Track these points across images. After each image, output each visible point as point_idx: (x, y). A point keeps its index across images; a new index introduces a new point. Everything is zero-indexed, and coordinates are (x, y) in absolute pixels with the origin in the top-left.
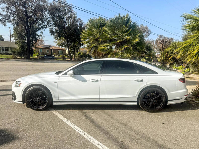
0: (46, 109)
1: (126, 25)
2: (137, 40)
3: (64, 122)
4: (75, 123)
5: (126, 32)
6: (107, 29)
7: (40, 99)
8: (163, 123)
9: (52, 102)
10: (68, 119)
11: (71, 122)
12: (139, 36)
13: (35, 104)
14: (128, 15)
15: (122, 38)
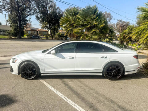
0: (35, 78)
1: (94, 14)
2: (102, 26)
3: (49, 89)
4: (57, 89)
5: (94, 19)
6: (79, 17)
7: (31, 71)
8: (121, 89)
9: (40, 73)
10: (52, 86)
11: (54, 88)
12: (104, 22)
13: (27, 75)
14: (95, 6)
15: (91, 24)
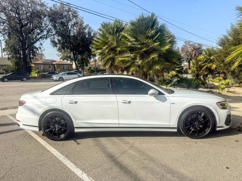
2: (167, 47)
5: (152, 37)
6: (126, 35)
12: (170, 42)
14: (153, 15)
15: (147, 45)
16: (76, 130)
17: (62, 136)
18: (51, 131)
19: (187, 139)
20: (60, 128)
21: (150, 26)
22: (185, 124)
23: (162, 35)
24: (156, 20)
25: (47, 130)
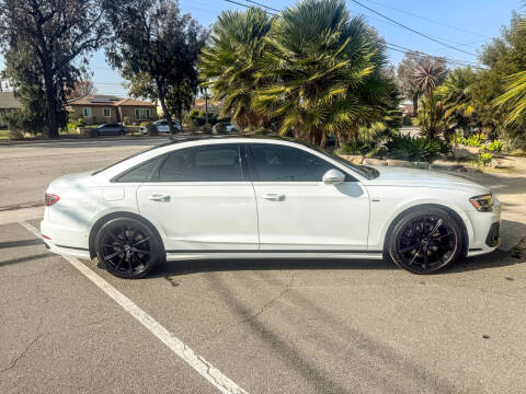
1: (334, 27)
2: (366, 71)
4: (211, 357)
6: (275, 42)
10: (186, 341)
11: (197, 352)
12: (373, 60)
16: (170, 257)
17: (141, 269)
18: (116, 259)
19: (404, 274)
20: (136, 253)
21: (330, 21)
22: (401, 243)
23: (356, 42)
24: (342, 7)
25: (109, 257)
